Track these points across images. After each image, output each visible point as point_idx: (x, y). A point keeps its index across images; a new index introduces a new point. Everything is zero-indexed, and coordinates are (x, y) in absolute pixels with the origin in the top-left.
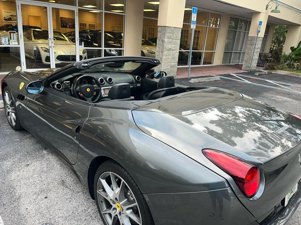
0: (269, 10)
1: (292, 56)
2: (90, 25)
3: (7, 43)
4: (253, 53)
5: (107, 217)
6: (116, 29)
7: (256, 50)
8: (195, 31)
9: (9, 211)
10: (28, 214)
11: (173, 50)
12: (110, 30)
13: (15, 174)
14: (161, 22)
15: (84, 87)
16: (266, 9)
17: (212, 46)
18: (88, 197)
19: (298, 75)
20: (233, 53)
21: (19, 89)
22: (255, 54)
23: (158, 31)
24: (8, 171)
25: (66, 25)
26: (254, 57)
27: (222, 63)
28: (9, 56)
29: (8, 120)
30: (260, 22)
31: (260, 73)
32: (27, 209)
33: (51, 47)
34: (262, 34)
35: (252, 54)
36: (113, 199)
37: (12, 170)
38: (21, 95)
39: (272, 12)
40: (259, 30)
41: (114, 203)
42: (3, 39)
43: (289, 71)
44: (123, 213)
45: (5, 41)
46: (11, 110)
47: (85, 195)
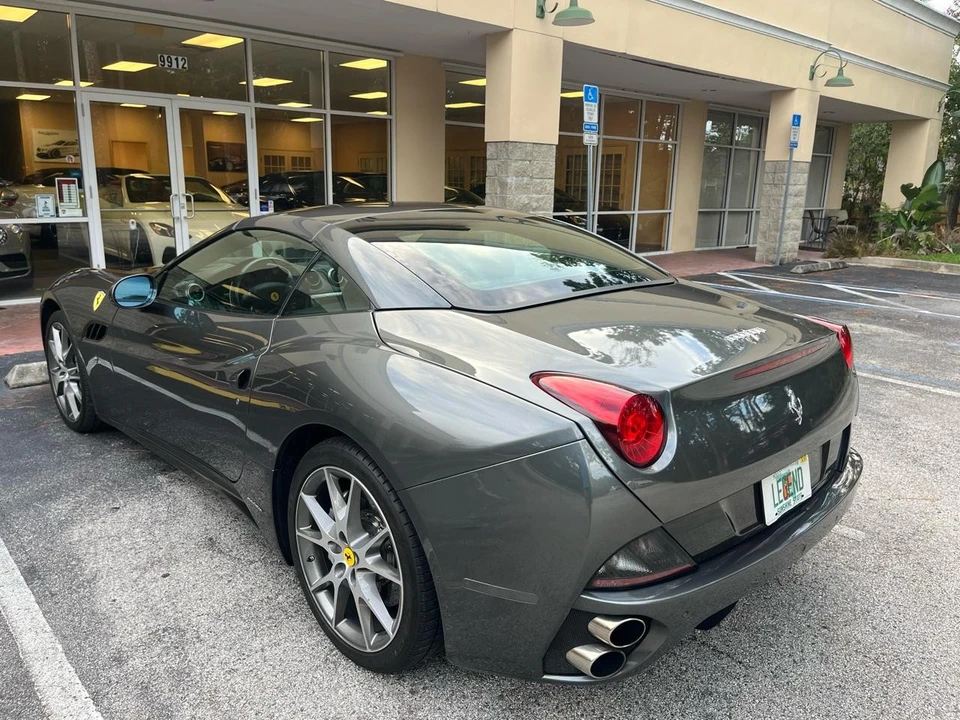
0: (820, 82)
1: (909, 214)
2: (294, 159)
3: (52, 212)
4: (784, 208)
6: (373, 165)
7: (791, 201)
8: (607, 158)
9: (65, 606)
10: (116, 612)
11: (534, 210)
12: (356, 169)
13: (82, 530)
14: (493, 132)
15: (263, 289)
16: (812, 78)
17: (660, 196)
19: (928, 266)
20: (726, 214)
21: (92, 308)
22: (788, 211)
23: (488, 157)
24: (61, 523)
25: (224, 164)
26: (787, 222)
27: (697, 246)
28: (55, 256)
30: (794, 116)
31: (809, 266)
32: (114, 601)
33: (178, 219)
34: (805, 152)
35: (782, 211)
36: (333, 539)
37: (73, 522)
38: (98, 326)
39: (828, 84)
40: (792, 140)
41: (337, 550)
42: (41, 202)
43: (901, 256)
44: (360, 570)
45: (46, 207)
46: (67, 375)
47: (270, 568)
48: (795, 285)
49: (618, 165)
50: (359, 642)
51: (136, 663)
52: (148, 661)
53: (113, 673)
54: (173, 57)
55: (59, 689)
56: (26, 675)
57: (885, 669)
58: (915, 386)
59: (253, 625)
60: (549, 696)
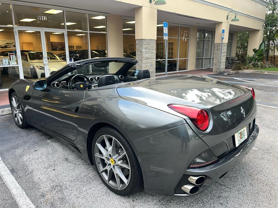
0: (230, 20)
1: (255, 57)
2: (77, 46)
3: (8, 63)
4: (221, 57)
5: (104, 174)
6: (100, 48)
7: (222, 54)
8: (169, 43)
9: (24, 180)
10: (40, 181)
11: (150, 59)
12: (96, 49)
13: (27, 157)
14: (138, 36)
15: (78, 84)
16: (227, 19)
17: (185, 54)
18: (87, 167)
19: (262, 72)
20: (204, 59)
21: (26, 91)
22: (222, 57)
23: (136, 44)
24: (20, 156)
25: (56, 48)
26: (221, 60)
27: (196, 68)
28: (8, 77)
29: (15, 122)
30: (223, 30)
31: (228, 73)
32: (39, 178)
33: (45, 64)
34: (226, 40)
35: (220, 57)
36: (107, 157)
37: (24, 155)
38: (27, 96)
39: (232, 21)
40: (222, 37)
41: (108, 159)
42: (4, 61)
43: (254, 69)
44: (116, 165)
45: (6, 62)
46: (18, 111)
47: (85, 166)
48: (225, 78)
49: (172, 45)
50: (116, 187)
51: (48, 196)
52: (52, 196)
53: (42, 200)
54: (42, 17)
55: (26, 205)
56: (15, 202)
57: (269, 187)
58: (264, 106)
59: (83, 183)
60: (174, 200)
